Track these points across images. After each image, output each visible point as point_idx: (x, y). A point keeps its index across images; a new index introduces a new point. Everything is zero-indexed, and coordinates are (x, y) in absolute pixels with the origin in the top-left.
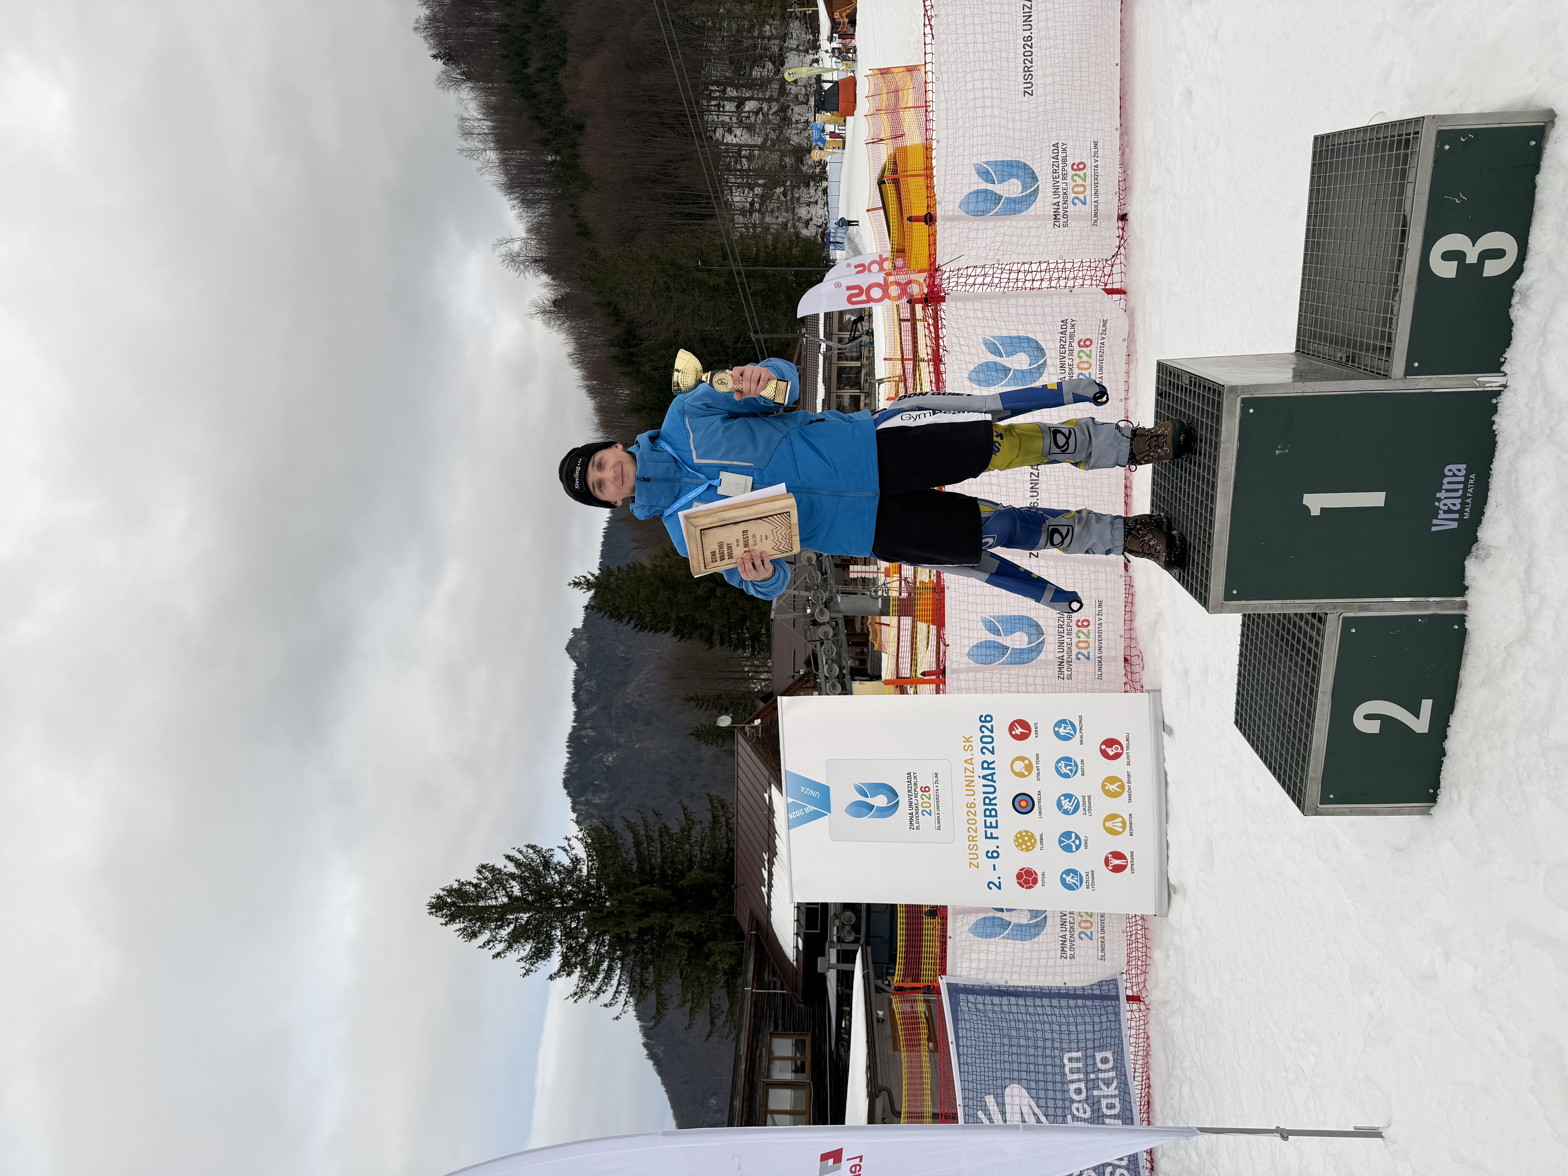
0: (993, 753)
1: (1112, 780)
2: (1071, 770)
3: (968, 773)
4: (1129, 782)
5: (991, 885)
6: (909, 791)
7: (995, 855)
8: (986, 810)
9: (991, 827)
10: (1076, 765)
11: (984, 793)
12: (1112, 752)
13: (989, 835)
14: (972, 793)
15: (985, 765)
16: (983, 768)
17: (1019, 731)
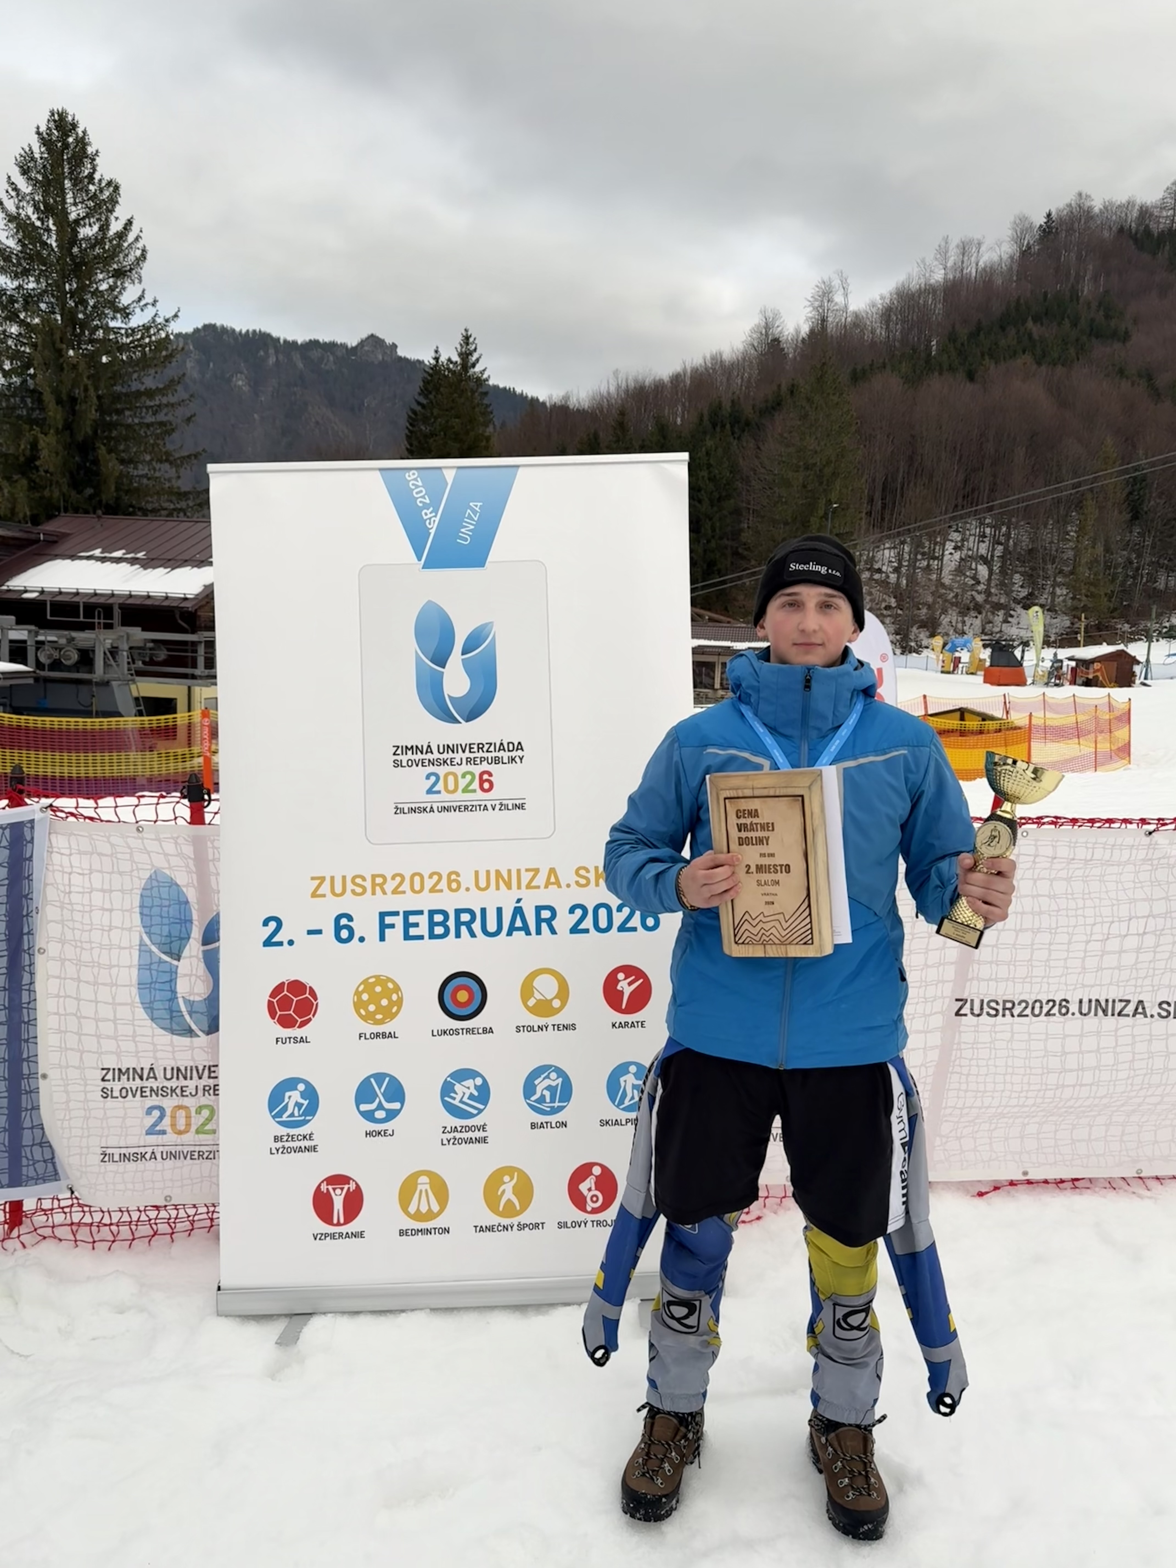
0: (575, 930)
1: (525, 1191)
2: (542, 1100)
3: (526, 877)
4: (521, 1227)
5: (273, 925)
6: (480, 747)
7: (344, 934)
8: (445, 914)
9: (407, 925)
10: (554, 1111)
11: (483, 911)
12: (586, 1186)
13: (388, 920)
14: (483, 884)
15: (545, 914)
16: (539, 909)
17: (626, 987)
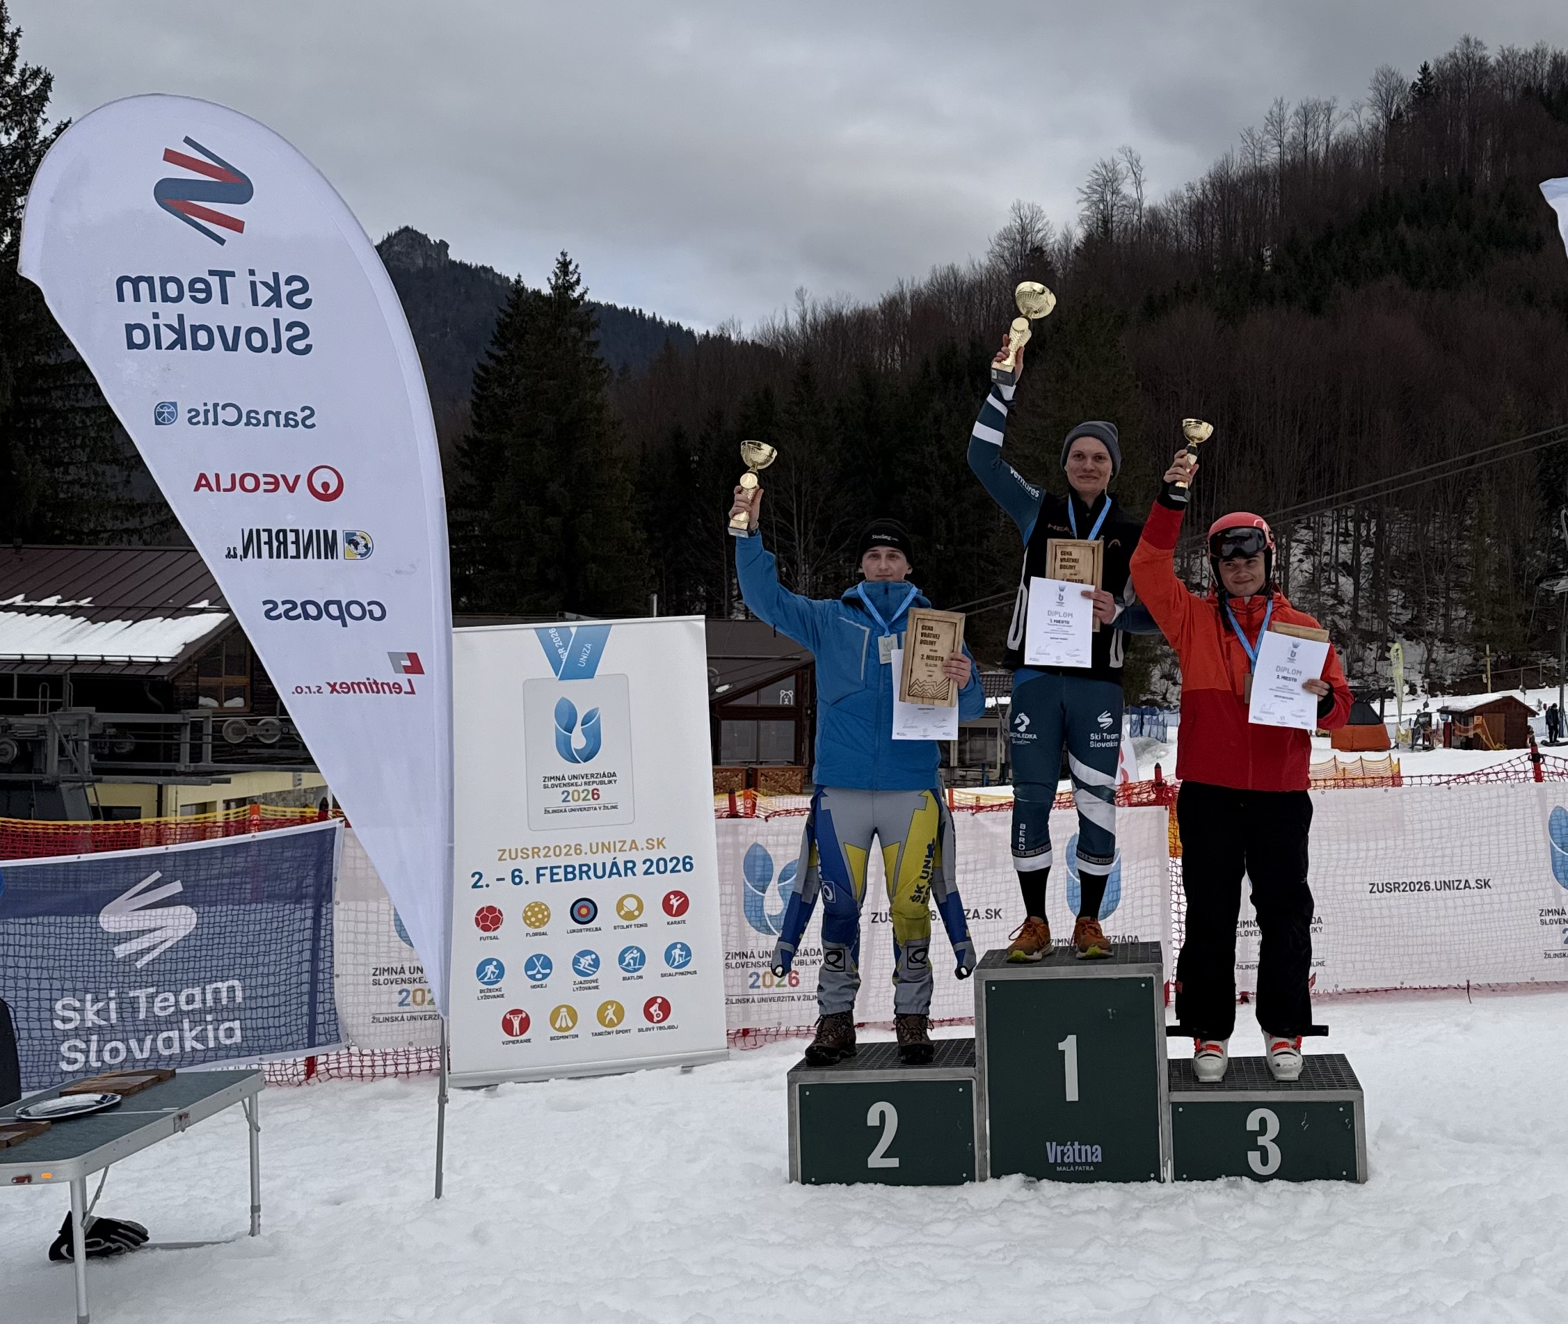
0: (646, 873)
1: (620, 1013)
2: (629, 964)
3: (618, 846)
4: (618, 1032)
5: (477, 877)
6: (592, 776)
7: (517, 880)
8: (574, 868)
9: (552, 874)
10: (635, 970)
11: (595, 865)
12: (654, 1009)
13: (541, 872)
14: (594, 850)
15: (630, 865)
16: (626, 863)
17: (675, 903)
